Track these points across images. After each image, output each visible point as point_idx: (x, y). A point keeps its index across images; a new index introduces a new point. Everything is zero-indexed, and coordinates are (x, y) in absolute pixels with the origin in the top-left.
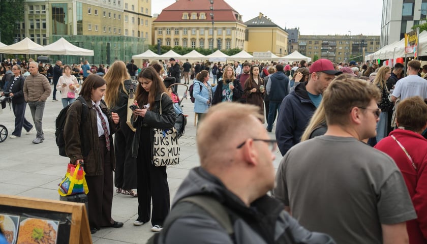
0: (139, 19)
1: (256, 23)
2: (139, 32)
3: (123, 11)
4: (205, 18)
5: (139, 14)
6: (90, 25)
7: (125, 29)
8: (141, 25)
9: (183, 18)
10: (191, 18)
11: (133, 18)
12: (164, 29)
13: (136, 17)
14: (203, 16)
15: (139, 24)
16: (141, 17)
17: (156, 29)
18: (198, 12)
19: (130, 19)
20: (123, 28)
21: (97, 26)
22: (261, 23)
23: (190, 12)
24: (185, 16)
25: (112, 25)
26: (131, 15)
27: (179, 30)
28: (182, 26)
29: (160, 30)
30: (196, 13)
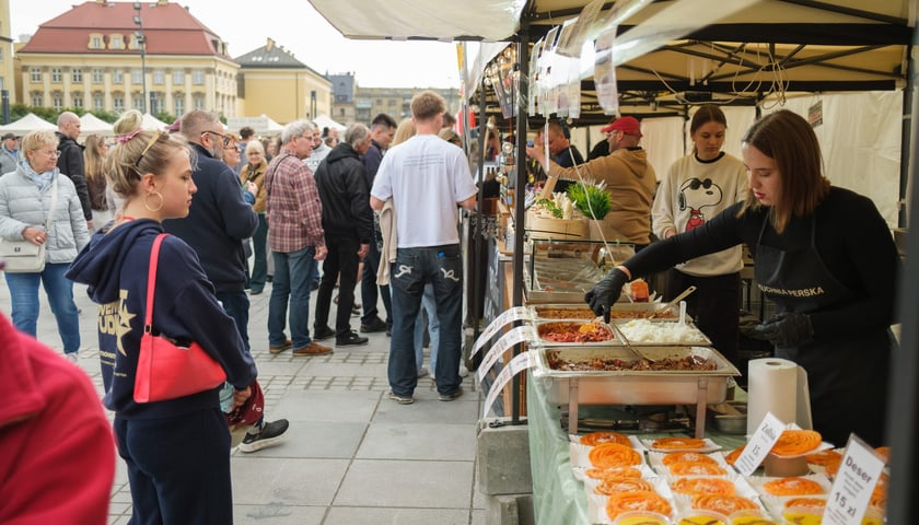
1: (260, 59)
9: (91, 45)
10: (111, 46)
12: (46, 69)
17: (25, 69)
18: (127, 32)
22: (271, 60)
23: (106, 32)
24: (95, 41)
27: (82, 74)
28: (89, 64)
29: (36, 73)
30: (121, 37)
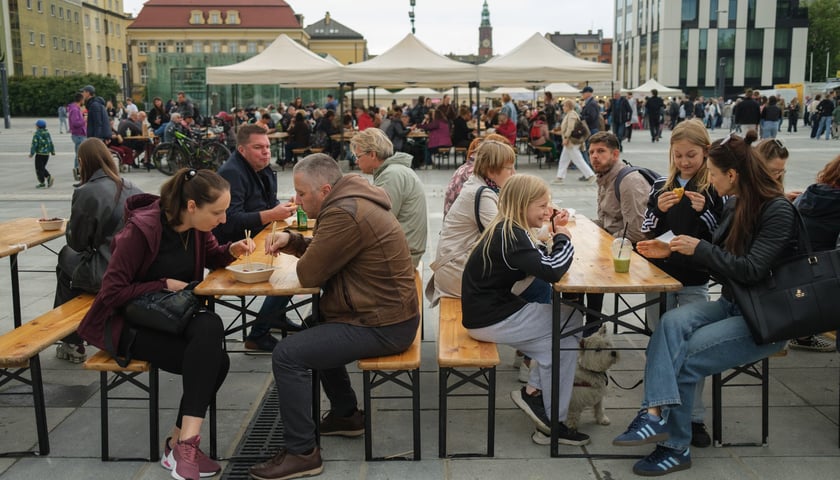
0: (106, 21)
2: (107, 48)
3: (81, 5)
4: (238, 21)
5: (105, 12)
6: (32, 33)
7: (86, 42)
8: (110, 34)
9: (192, 21)
10: (210, 21)
11: (97, 19)
12: (152, 42)
13: (101, 16)
14: (233, 18)
15: (107, 33)
16: (109, 18)
17: (134, 42)
18: (223, 9)
19: (93, 22)
20: (83, 40)
21: (42, 36)
22: (332, 31)
23: (206, 9)
24: (196, 17)
25: (67, 34)
26: (94, 14)
27: (184, 45)
28: (190, 37)
29: (144, 46)
30: (219, 13)
